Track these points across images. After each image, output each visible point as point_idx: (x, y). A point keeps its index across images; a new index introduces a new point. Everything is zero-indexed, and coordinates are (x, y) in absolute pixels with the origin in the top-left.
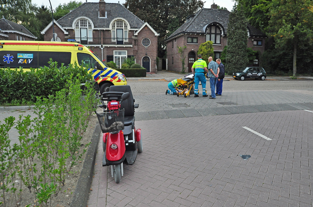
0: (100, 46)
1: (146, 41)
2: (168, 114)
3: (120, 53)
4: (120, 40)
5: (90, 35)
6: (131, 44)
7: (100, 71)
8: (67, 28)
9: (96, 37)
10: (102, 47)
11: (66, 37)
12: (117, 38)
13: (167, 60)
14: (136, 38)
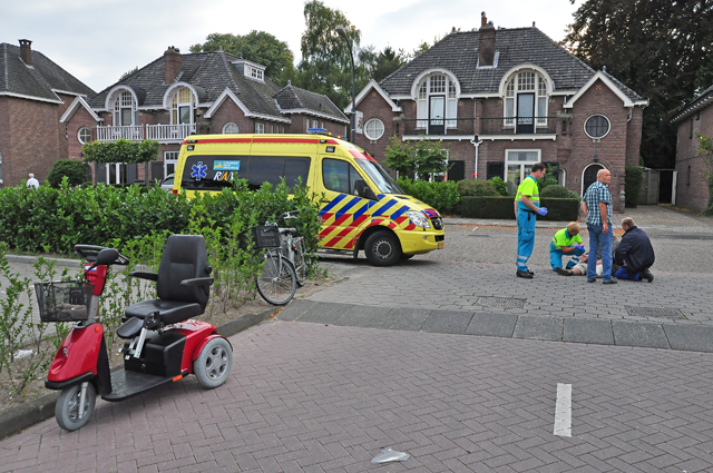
0: (473, 138)
1: (597, 124)
3: (522, 157)
4: (527, 122)
5: (452, 113)
6: (553, 132)
7: (367, 201)
8: (398, 98)
9: (465, 116)
10: (476, 140)
11: (395, 119)
12: (517, 118)
13: (675, 174)
14: (568, 116)
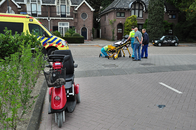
1: (84, 15)
2: (101, 73)
3: (63, 25)
4: (64, 14)
5: (40, 9)
6: (72, 17)
7: (47, 38)
8: (19, 3)
9: (44, 11)
10: (49, 19)
11: (19, 10)
12: (61, 12)
13: (100, 30)
14: (76, 12)
